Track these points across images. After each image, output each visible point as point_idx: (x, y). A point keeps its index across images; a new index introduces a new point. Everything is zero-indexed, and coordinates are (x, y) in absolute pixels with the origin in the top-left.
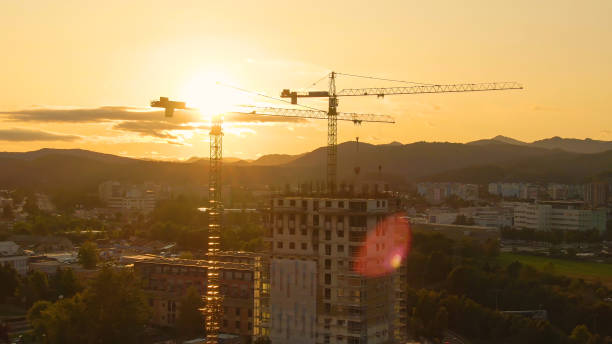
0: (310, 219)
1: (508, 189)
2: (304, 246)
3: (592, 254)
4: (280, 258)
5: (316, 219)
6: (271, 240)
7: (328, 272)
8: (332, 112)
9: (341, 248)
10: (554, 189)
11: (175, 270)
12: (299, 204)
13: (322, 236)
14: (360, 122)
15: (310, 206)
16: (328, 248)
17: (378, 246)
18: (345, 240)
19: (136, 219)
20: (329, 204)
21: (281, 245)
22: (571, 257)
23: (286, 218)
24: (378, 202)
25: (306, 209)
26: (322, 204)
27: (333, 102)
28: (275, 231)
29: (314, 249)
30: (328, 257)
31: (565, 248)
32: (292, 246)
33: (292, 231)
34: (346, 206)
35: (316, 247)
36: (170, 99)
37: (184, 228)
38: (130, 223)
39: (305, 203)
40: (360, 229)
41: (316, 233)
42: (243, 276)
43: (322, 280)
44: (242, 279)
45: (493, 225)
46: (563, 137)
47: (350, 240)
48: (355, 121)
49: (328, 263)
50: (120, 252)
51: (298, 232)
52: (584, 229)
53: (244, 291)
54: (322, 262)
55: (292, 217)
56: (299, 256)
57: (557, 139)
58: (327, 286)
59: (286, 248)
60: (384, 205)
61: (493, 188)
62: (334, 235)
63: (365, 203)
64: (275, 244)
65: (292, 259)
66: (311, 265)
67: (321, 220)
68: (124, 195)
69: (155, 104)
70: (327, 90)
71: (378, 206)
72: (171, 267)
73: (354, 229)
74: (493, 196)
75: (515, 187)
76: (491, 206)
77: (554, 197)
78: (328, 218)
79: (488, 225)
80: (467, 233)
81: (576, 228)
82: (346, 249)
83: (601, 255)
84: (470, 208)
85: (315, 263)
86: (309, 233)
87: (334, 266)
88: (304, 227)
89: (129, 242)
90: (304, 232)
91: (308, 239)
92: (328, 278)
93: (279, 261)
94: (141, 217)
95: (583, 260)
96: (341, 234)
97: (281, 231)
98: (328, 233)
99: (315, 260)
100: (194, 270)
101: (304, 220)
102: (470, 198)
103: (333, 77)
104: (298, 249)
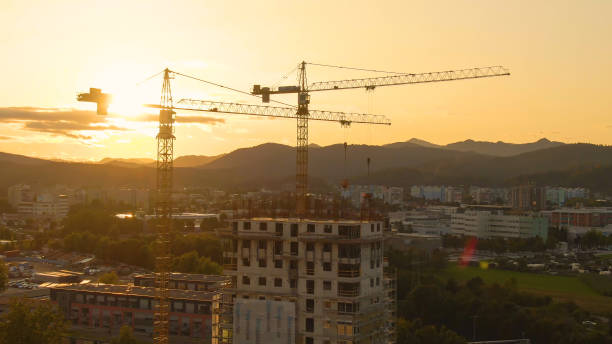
0: (287, 248)
1: (431, 192)
2: (278, 282)
3: (543, 265)
4: (246, 297)
5: (294, 247)
6: (234, 273)
7: (310, 316)
8: (303, 111)
9: (327, 285)
10: (477, 192)
11: (101, 299)
12: (271, 228)
13: (302, 269)
14: (349, 123)
15: (287, 230)
16: (311, 286)
17: (372, 281)
18: (333, 275)
19: (48, 225)
20: (311, 228)
21: (246, 281)
22: (522, 268)
23: (254, 246)
24: (372, 226)
25: (281, 234)
26: (302, 229)
27: (304, 100)
28: (240, 262)
29: (292, 286)
30: (311, 296)
31: (514, 258)
32: (262, 281)
33: (263, 263)
34: (335, 231)
35: (293, 283)
36: (102, 92)
37: (103, 239)
38: (41, 231)
39: (279, 227)
40: (353, 261)
41: (293, 265)
42: (184, 306)
43: (303, 326)
44: (183, 310)
45: (433, 233)
46: (476, 140)
47: (340, 274)
48: (343, 122)
49: (310, 304)
50: (32, 267)
51: (270, 263)
52: (526, 237)
53: (185, 325)
54: (303, 304)
55: (262, 244)
56: (271, 294)
57: (469, 142)
58: (309, 334)
59: (254, 284)
60: (378, 229)
61: (415, 191)
62: (319, 268)
63: (359, 227)
64: (240, 279)
65: (262, 298)
66: (288, 307)
67: (301, 249)
68: (35, 200)
69: (83, 98)
70: (297, 85)
71: (372, 230)
72: (96, 294)
73: (345, 261)
74: (416, 200)
75: (437, 189)
76: (417, 210)
77: (478, 200)
78: (310, 247)
79: (427, 233)
80: (408, 241)
81: (517, 236)
82: (335, 287)
83: (551, 266)
84: (399, 212)
85: (293, 303)
86: (286, 265)
87: (318, 308)
88: (278, 257)
89: (41, 253)
90: (278, 264)
91: (284, 273)
92: (310, 324)
93: (245, 301)
94: (53, 225)
95: (537, 271)
96: (327, 267)
97: (247, 263)
98: (310, 266)
99: (293, 301)
100: (124, 299)
101: (278, 249)
102: (396, 202)
103: (303, 68)
104: (270, 286)
